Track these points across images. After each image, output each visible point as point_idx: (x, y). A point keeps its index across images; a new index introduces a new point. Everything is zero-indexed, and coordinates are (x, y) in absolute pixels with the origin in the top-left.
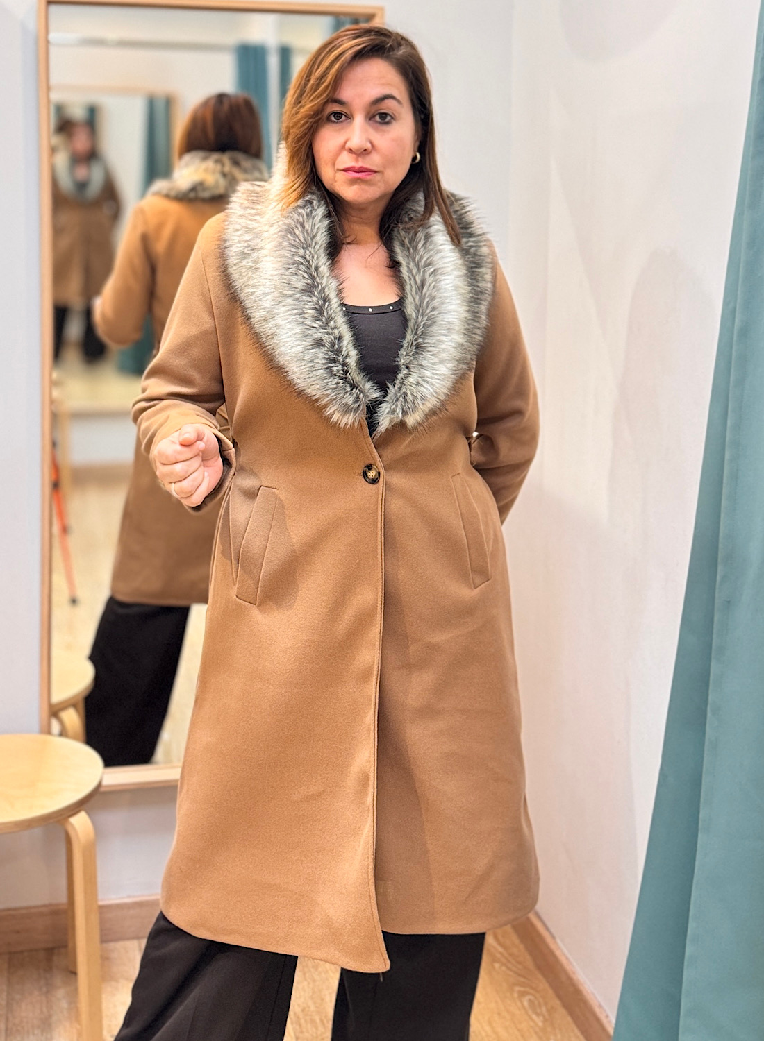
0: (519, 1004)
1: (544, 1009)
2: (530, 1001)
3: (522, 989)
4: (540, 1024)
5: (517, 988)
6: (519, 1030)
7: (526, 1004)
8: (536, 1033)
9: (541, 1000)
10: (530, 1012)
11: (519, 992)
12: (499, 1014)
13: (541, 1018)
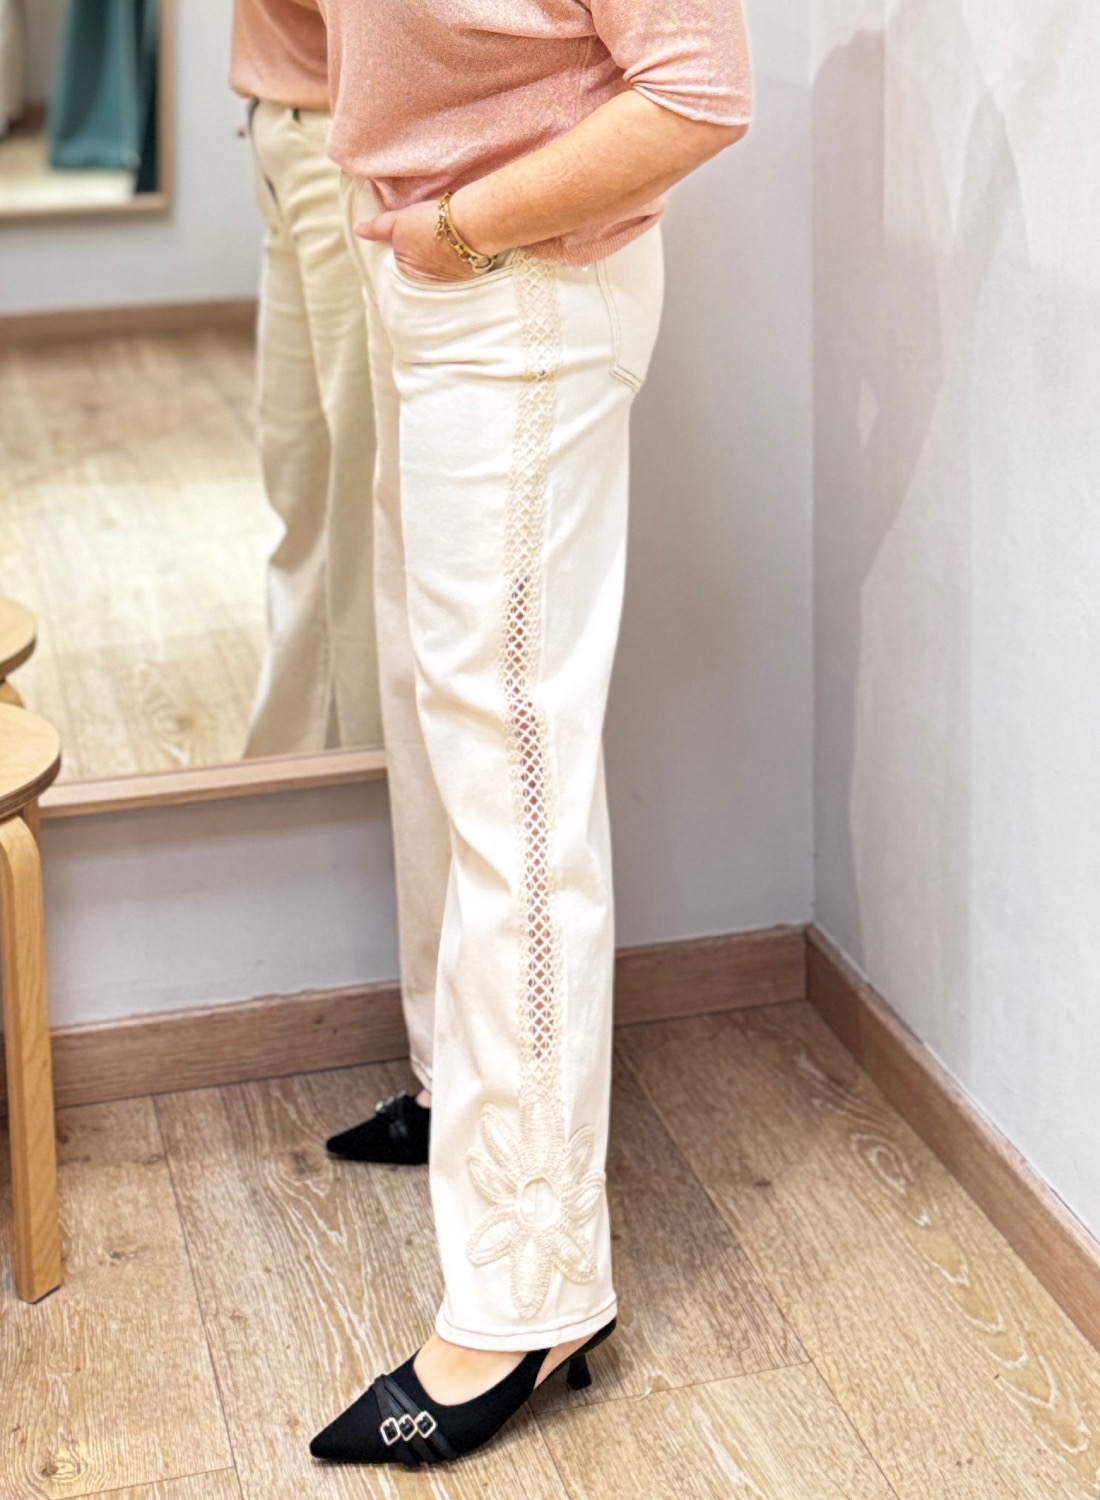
0: (860, 1160)
1: (905, 1166)
2: (880, 1154)
3: (865, 1137)
4: (902, 1191)
5: (855, 1137)
6: (863, 1203)
7: (873, 1160)
8: (894, 1205)
9: (900, 1153)
10: (882, 1174)
11: (859, 1142)
12: (826, 1179)
13: (902, 1181)
